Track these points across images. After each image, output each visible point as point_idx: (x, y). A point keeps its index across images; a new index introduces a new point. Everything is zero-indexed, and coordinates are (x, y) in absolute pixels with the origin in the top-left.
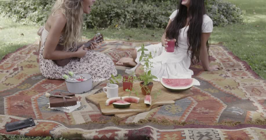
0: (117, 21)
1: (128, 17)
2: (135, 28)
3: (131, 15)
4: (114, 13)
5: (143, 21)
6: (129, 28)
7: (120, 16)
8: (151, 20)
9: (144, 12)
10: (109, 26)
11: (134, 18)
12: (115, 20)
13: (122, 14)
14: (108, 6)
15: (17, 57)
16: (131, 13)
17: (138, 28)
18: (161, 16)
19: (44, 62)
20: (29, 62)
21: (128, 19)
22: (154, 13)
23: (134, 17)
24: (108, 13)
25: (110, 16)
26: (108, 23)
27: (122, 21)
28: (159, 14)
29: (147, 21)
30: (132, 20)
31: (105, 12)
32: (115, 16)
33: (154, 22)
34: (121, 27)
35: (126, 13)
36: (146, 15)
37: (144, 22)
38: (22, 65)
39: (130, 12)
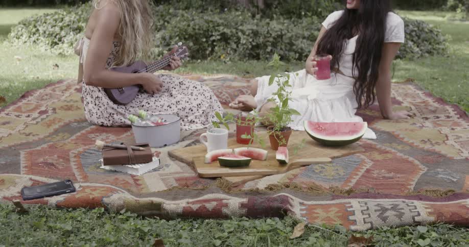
0: (224, 49)
1: (243, 41)
2: (256, 61)
3: (249, 38)
4: (218, 35)
5: (269, 49)
6: (245, 60)
7: (230, 39)
8: (283, 47)
9: (271, 32)
10: (209, 56)
11: (254, 44)
12: (219, 47)
13: (232, 36)
14: (207, 22)
15: (47, 95)
16: (248, 35)
17: (260, 60)
18: (301, 40)
19: (92, 97)
20: (68, 102)
21: (243, 44)
22: (289, 35)
23: (253, 41)
24: (208, 34)
25: (211, 39)
26: (208, 52)
27: (232, 49)
28: (297, 37)
29: (277, 49)
30: (250, 47)
31: (202, 32)
32: (221, 39)
33: (290, 50)
34: (230, 59)
35: (240, 34)
36: (274, 38)
37: (272, 50)
38: (54, 106)
39: (247, 33)
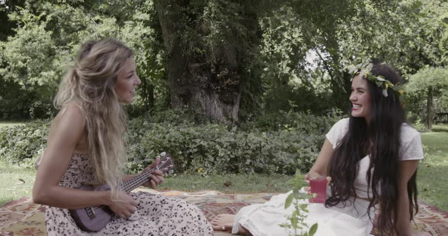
0: (201, 163)
1: (221, 154)
2: (235, 175)
3: (227, 150)
4: (195, 148)
5: (248, 161)
6: (223, 174)
7: (207, 151)
8: (262, 159)
9: (249, 144)
10: (185, 170)
11: (232, 156)
12: (196, 160)
13: (209, 148)
14: (183, 134)
15: (4, 215)
16: (226, 148)
17: (239, 174)
18: (281, 152)
19: (55, 223)
20: (29, 224)
21: (221, 157)
22: (268, 147)
23: (231, 153)
24: (185, 146)
25: (188, 152)
26: (184, 166)
27: (210, 162)
28: (277, 149)
29: (256, 162)
30: (229, 159)
31: (178, 145)
32: (198, 151)
33: (269, 163)
34: (208, 172)
35: (218, 147)
36: (253, 151)
37: (251, 163)
38: (12, 230)
39: (225, 146)
